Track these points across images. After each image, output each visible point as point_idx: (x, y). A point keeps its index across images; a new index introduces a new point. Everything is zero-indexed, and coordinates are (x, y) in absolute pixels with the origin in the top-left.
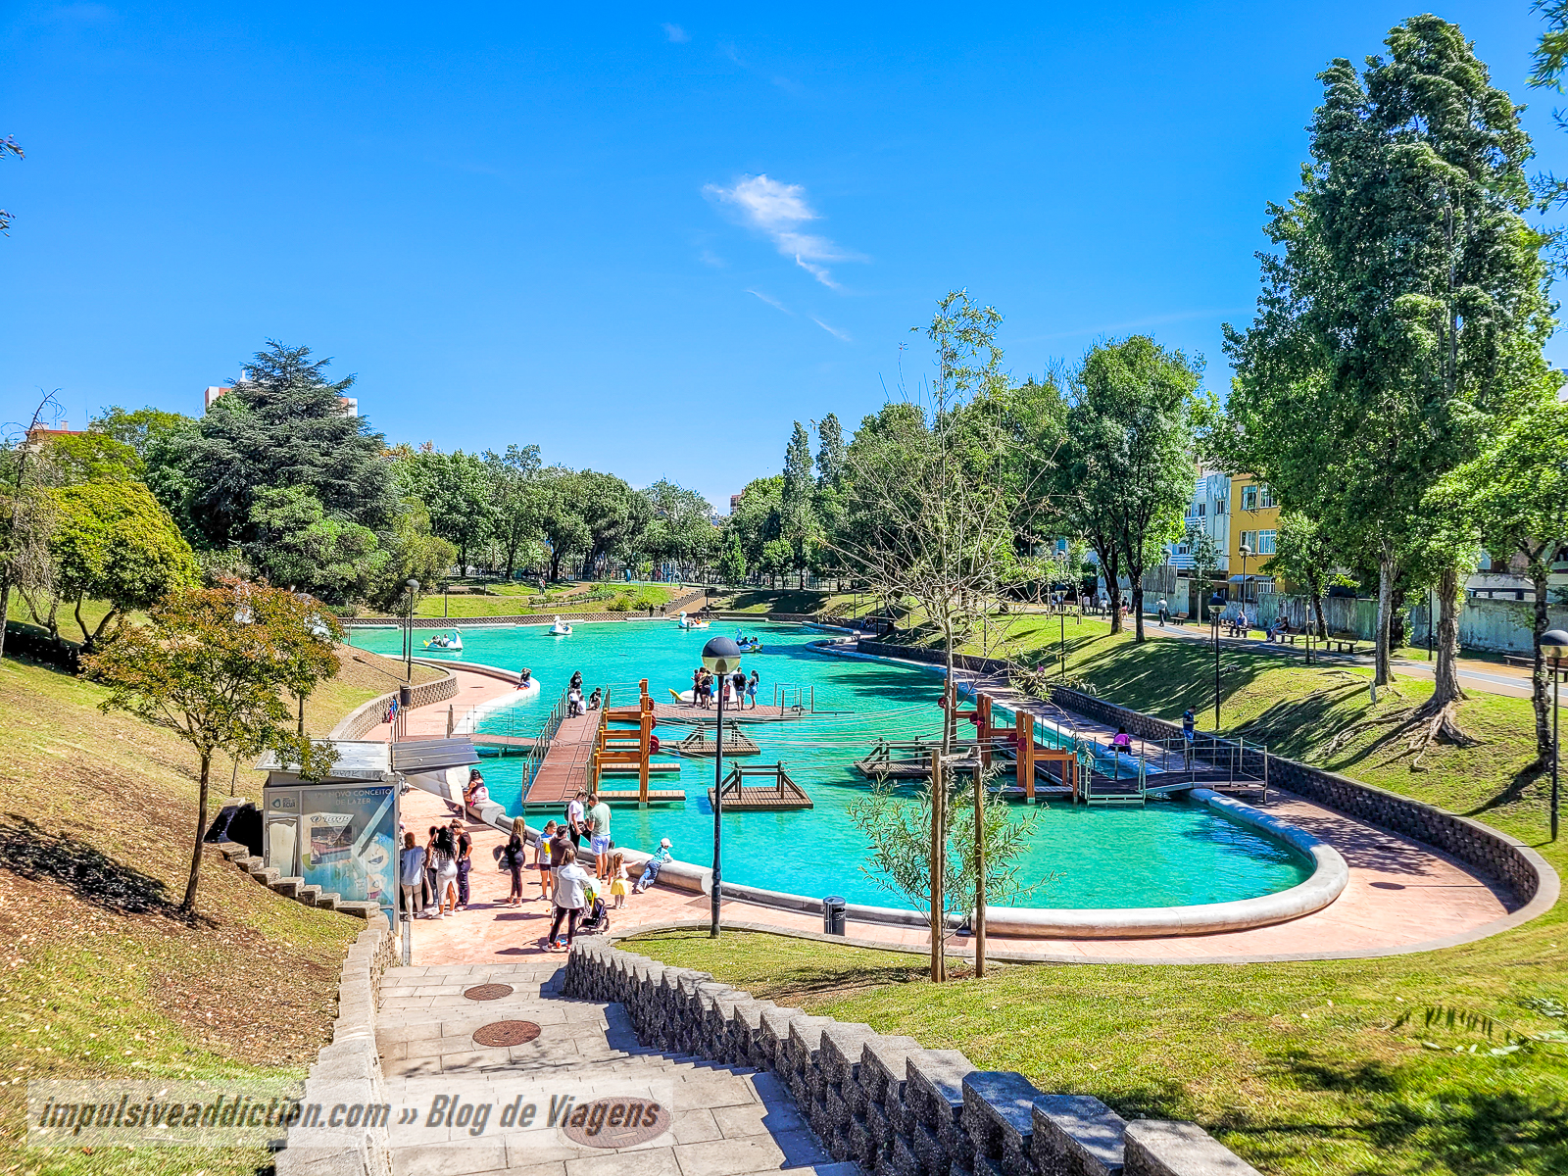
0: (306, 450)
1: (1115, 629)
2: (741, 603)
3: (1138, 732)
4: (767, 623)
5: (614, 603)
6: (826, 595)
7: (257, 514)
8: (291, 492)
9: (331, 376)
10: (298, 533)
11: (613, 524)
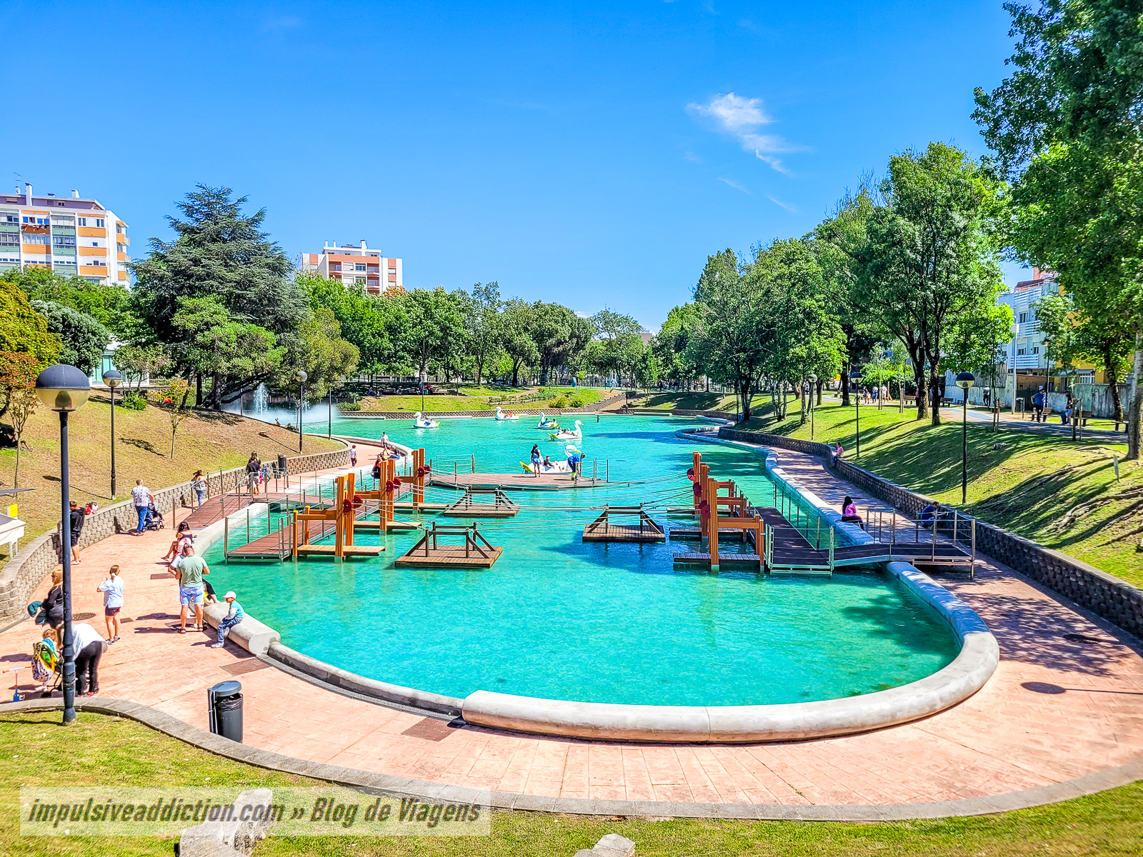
0: (217, 267)
1: (921, 416)
2: (653, 402)
3: (898, 506)
4: (671, 416)
5: (554, 402)
6: (720, 395)
7: (177, 320)
8: (201, 302)
9: (246, 212)
10: (206, 333)
11: (559, 343)
